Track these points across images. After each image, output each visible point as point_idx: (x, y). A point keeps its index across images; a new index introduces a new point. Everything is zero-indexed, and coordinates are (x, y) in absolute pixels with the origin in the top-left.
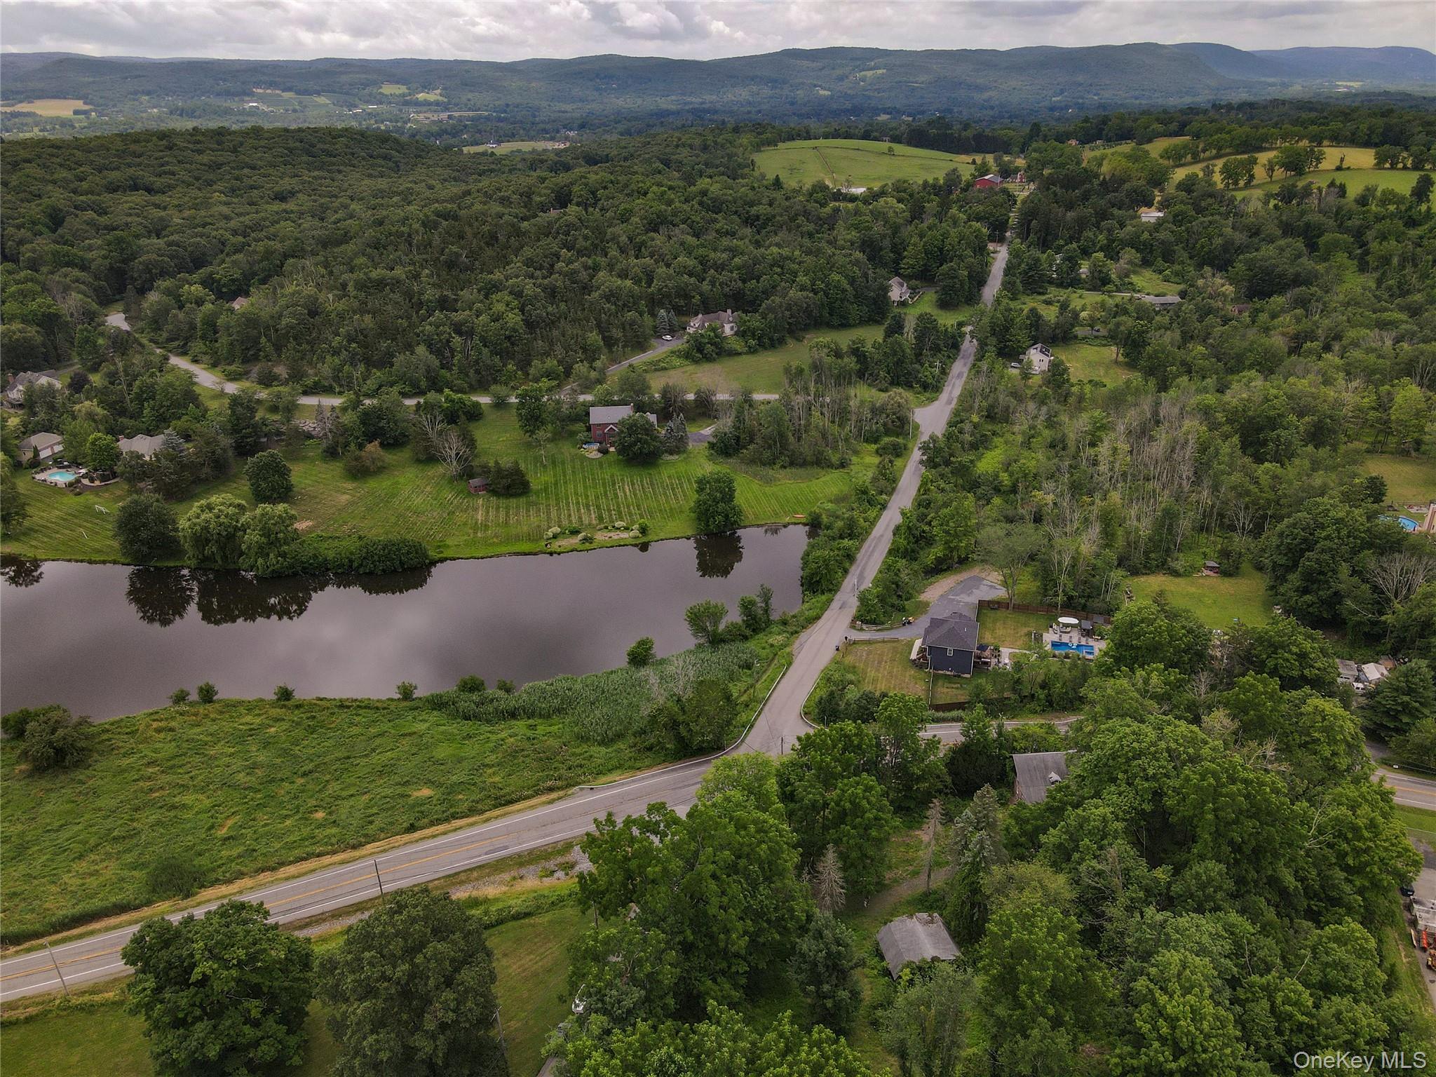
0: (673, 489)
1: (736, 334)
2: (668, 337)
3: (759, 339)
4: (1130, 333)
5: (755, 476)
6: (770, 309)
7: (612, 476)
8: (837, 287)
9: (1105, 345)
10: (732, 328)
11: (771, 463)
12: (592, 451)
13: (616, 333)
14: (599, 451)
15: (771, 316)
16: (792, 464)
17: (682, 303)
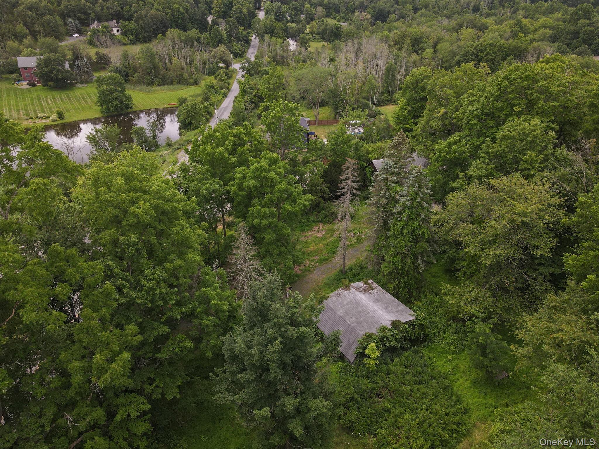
0: (84, 99)
1: (122, 34)
2: (77, 35)
3: (136, 36)
4: (332, 29)
5: (140, 90)
6: (139, 18)
7: (38, 96)
8: (178, 11)
9: (320, 42)
10: (118, 31)
11: (151, 83)
12: (24, 85)
13: (37, 28)
14: (28, 84)
15: (140, 22)
16: (163, 84)
17: (83, 17)
